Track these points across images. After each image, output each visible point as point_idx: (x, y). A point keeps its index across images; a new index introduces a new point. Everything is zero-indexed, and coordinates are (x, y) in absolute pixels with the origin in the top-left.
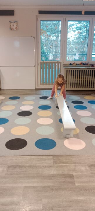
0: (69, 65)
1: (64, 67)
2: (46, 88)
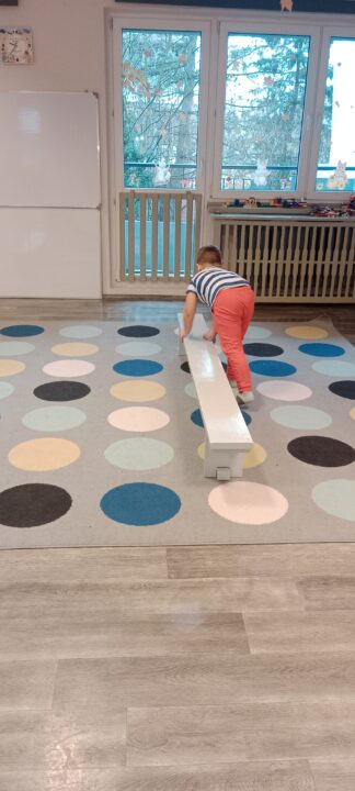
0: (231, 206)
1: (212, 215)
2: (145, 295)
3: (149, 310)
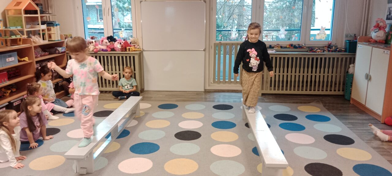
2: (225, 90)
3: (227, 97)
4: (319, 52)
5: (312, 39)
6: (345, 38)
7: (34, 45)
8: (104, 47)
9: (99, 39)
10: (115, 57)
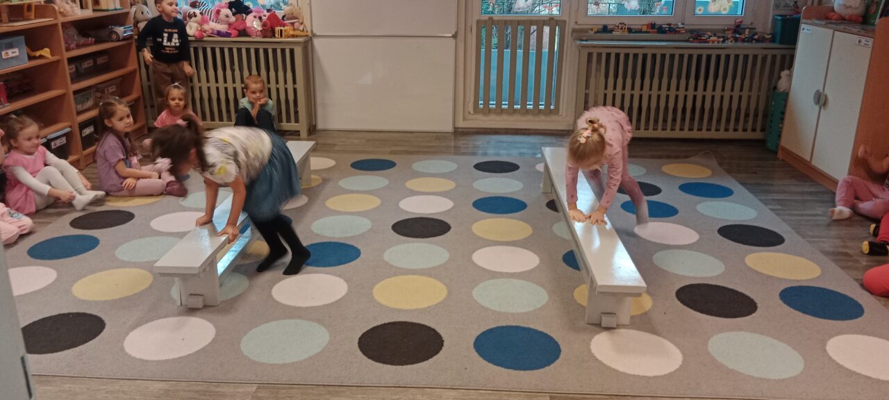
0: (597, 32)
1: (578, 42)
2: (500, 129)
3: (505, 144)
4: (713, 42)
5: (699, 11)
6: (773, 10)
7: (61, 19)
8: (222, 28)
9: (211, 7)
10: (248, 50)
